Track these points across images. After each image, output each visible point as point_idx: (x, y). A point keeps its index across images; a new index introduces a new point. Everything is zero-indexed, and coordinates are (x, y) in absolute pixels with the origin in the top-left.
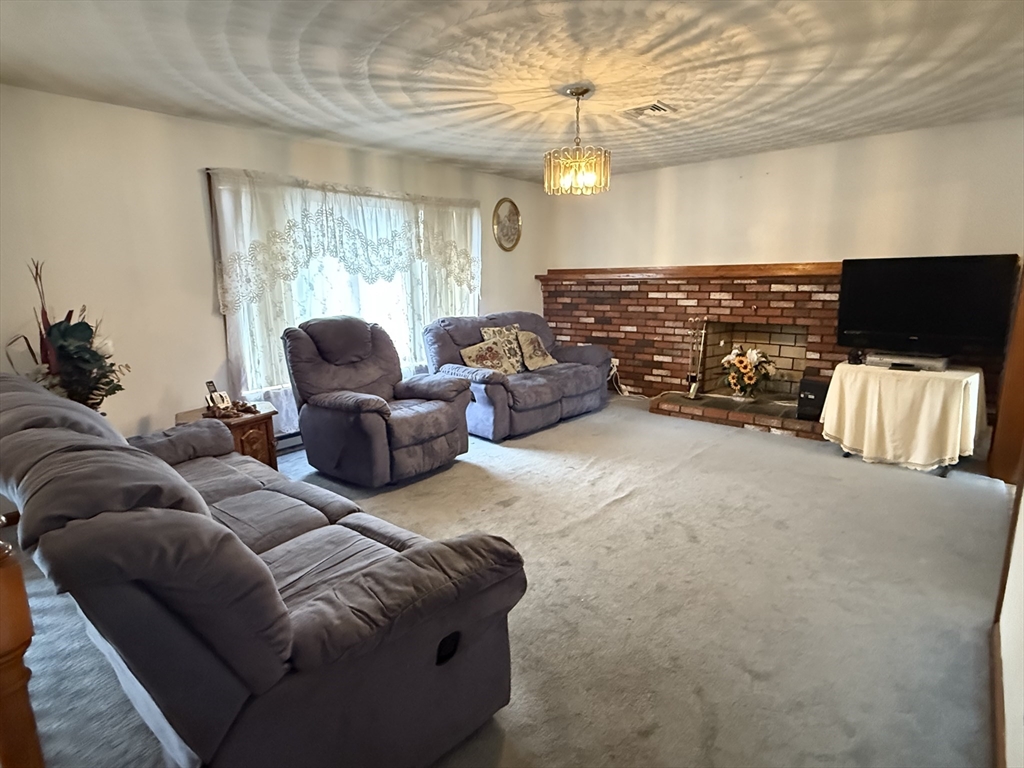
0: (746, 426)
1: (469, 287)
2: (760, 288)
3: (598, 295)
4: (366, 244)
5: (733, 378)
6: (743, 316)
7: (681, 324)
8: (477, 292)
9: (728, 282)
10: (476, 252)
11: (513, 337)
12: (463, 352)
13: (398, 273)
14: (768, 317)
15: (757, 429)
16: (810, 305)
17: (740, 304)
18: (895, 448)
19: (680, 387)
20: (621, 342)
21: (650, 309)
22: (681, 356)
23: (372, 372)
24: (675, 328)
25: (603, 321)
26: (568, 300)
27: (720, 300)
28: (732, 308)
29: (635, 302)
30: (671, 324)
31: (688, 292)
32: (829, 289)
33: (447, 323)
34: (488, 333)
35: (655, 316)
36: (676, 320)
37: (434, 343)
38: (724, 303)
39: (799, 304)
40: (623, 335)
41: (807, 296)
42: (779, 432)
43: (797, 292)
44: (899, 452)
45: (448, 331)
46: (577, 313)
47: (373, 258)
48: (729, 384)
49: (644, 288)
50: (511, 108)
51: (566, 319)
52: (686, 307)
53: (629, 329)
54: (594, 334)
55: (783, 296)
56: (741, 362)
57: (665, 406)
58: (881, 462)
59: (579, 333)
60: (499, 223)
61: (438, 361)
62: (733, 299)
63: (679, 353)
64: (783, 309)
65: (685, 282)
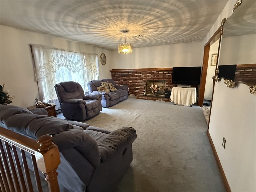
0: (156, 100)
1: (96, 73)
2: (157, 73)
3: (124, 75)
4: (73, 64)
6: (154, 78)
7: (141, 80)
8: (98, 74)
9: (151, 72)
10: (97, 66)
11: (108, 84)
12: (97, 88)
13: (80, 70)
14: (158, 79)
15: (158, 101)
16: (166, 76)
17: (153, 76)
18: (183, 102)
19: (142, 93)
20: (129, 85)
21: (135, 77)
22: (142, 87)
23: (78, 94)
24: (140, 81)
25: (125, 80)
26: (117, 76)
27: (149, 75)
28: (151, 77)
29: (132, 76)
31: (143, 74)
32: (169, 73)
33: (93, 82)
34: (102, 84)
35: (136, 79)
36: (140, 80)
37: (90, 87)
38: (150, 76)
39: (164, 76)
40: (129, 83)
41: (165, 74)
42: (162, 101)
43: (164, 73)
44: (184, 103)
45: (93, 84)
46: (119, 79)
47: (74, 67)
48: (152, 92)
49: (133, 73)
50: (109, 34)
51: (117, 80)
52: (142, 77)
53: (131, 82)
54: (123, 83)
55: (161, 74)
56: (154, 88)
57: (140, 97)
58: (181, 105)
59: (120, 83)
60: (101, 59)
61: (91, 90)
63: (141, 86)
64: (161, 77)
65: (142, 72)
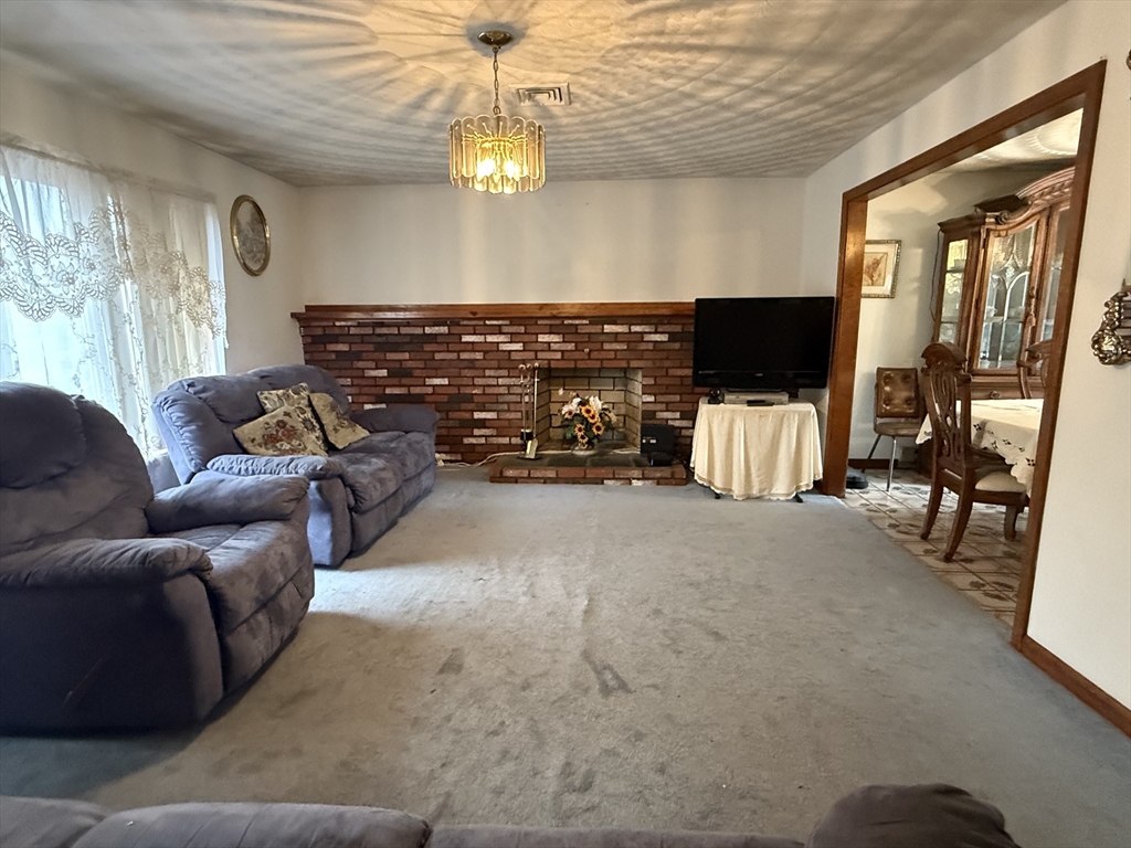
0: (605, 482)
1: (212, 327)
2: (593, 329)
3: (391, 339)
4: (23, 243)
5: (580, 430)
6: (576, 360)
7: (505, 373)
8: (222, 337)
9: (558, 322)
10: (216, 273)
11: (305, 402)
12: (237, 431)
13: (89, 301)
14: (602, 360)
15: (619, 483)
16: (643, 346)
17: (571, 346)
18: (761, 482)
19: (510, 447)
20: (428, 399)
21: (464, 356)
22: (509, 411)
23: (93, 490)
24: (498, 377)
25: (399, 373)
26: (344, 347)
27: (549, 343)
28: (563, 352)
29: (444, 347)
30: (492, 373)
31: (511, 334)
32: (660, 330)
33: (199, 387)
34: (270, 398)
35: (472, 364)
36: (499, 368)
37: (187, 423)
38: (554, 346)
39: (632, 345)
40: (430, 390)
41: (638, 337)
42: (640, 483)
43: (630, 333)
44: (763, 486)
45: (205, 400)
46: (361, 364)
47: (38, 269)
48: (575, 437)
49: (455, 330)
51: (344, 373)
52: (510, 351)
53: (437, 381)
54: (388, 391)
55: (615, 337)
56: (588, 411)
57: (510, 473)
58: (748, 498)
59: (365, 390)
60: (239, 233)
61: (200, 453)
62: (564, 342)
63: (506, 407)
64: (616, 351)
65: (507, 322)
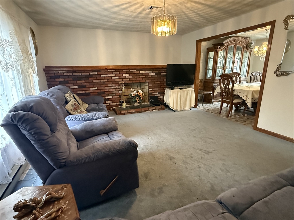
0: (147, 111)
1: (36, 73)
2: (137, 72)
6: (133, 81)
8: (37, 77)
9: (128, 71)
10: (34, 55)
12: (66, 108)
14: (139, 80)
15: (150, 111)
16: (149, 76)
19: (118, 105)
21: (102, 81)
25: (81, 87)
27: (126, 76)
29: (96, 78)
30: (110, 85)
31: (115, 74)
32: (153, 72)
35: (104, 83)
40: (92, 91)
43: (146, 73)
46: (69, 85)
48: (136, 101)
49: (99, 73)
53: (94, 89)
54: (78, 92)
55: (143, 74)
58: (181, 111)
62: (130, 76)
64: (143, 78)
65: (114, 71)
